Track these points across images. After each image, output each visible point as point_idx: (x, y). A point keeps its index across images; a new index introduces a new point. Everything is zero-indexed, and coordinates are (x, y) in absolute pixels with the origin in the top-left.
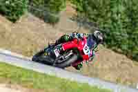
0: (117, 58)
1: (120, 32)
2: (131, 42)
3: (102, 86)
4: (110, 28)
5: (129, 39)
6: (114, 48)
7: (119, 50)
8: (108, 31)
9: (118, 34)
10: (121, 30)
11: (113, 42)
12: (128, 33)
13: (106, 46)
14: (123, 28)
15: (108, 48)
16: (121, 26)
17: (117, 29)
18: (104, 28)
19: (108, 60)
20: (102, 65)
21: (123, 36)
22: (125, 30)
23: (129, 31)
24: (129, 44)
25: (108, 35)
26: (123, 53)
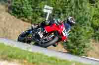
0: (25, 25)
1: (26, 7)
2: (35, 14)
3: (14, 45)
4: (20, 4)
5: (33, 12)
6: (22, 18)
7: (26, 20)
8: (18, 6)
9: (25, 8)
10: (28, 5)
11: (21, 14)
12: (32, 8)
13: (17, 17)
14: (29, 4)
15: (18, 18)
16: (28, 3)
17: (24, 5)
18: (15, 4)
19: (18, 27)
20: (14, 31)
21: (28, 10)
22: (30, 5)
23: (33, 6)
24: (33, 15)
25: (18, 9)
26: (29, 22)
